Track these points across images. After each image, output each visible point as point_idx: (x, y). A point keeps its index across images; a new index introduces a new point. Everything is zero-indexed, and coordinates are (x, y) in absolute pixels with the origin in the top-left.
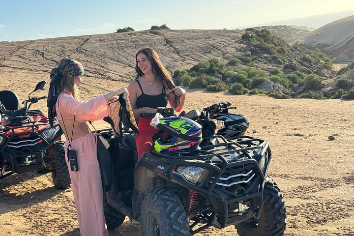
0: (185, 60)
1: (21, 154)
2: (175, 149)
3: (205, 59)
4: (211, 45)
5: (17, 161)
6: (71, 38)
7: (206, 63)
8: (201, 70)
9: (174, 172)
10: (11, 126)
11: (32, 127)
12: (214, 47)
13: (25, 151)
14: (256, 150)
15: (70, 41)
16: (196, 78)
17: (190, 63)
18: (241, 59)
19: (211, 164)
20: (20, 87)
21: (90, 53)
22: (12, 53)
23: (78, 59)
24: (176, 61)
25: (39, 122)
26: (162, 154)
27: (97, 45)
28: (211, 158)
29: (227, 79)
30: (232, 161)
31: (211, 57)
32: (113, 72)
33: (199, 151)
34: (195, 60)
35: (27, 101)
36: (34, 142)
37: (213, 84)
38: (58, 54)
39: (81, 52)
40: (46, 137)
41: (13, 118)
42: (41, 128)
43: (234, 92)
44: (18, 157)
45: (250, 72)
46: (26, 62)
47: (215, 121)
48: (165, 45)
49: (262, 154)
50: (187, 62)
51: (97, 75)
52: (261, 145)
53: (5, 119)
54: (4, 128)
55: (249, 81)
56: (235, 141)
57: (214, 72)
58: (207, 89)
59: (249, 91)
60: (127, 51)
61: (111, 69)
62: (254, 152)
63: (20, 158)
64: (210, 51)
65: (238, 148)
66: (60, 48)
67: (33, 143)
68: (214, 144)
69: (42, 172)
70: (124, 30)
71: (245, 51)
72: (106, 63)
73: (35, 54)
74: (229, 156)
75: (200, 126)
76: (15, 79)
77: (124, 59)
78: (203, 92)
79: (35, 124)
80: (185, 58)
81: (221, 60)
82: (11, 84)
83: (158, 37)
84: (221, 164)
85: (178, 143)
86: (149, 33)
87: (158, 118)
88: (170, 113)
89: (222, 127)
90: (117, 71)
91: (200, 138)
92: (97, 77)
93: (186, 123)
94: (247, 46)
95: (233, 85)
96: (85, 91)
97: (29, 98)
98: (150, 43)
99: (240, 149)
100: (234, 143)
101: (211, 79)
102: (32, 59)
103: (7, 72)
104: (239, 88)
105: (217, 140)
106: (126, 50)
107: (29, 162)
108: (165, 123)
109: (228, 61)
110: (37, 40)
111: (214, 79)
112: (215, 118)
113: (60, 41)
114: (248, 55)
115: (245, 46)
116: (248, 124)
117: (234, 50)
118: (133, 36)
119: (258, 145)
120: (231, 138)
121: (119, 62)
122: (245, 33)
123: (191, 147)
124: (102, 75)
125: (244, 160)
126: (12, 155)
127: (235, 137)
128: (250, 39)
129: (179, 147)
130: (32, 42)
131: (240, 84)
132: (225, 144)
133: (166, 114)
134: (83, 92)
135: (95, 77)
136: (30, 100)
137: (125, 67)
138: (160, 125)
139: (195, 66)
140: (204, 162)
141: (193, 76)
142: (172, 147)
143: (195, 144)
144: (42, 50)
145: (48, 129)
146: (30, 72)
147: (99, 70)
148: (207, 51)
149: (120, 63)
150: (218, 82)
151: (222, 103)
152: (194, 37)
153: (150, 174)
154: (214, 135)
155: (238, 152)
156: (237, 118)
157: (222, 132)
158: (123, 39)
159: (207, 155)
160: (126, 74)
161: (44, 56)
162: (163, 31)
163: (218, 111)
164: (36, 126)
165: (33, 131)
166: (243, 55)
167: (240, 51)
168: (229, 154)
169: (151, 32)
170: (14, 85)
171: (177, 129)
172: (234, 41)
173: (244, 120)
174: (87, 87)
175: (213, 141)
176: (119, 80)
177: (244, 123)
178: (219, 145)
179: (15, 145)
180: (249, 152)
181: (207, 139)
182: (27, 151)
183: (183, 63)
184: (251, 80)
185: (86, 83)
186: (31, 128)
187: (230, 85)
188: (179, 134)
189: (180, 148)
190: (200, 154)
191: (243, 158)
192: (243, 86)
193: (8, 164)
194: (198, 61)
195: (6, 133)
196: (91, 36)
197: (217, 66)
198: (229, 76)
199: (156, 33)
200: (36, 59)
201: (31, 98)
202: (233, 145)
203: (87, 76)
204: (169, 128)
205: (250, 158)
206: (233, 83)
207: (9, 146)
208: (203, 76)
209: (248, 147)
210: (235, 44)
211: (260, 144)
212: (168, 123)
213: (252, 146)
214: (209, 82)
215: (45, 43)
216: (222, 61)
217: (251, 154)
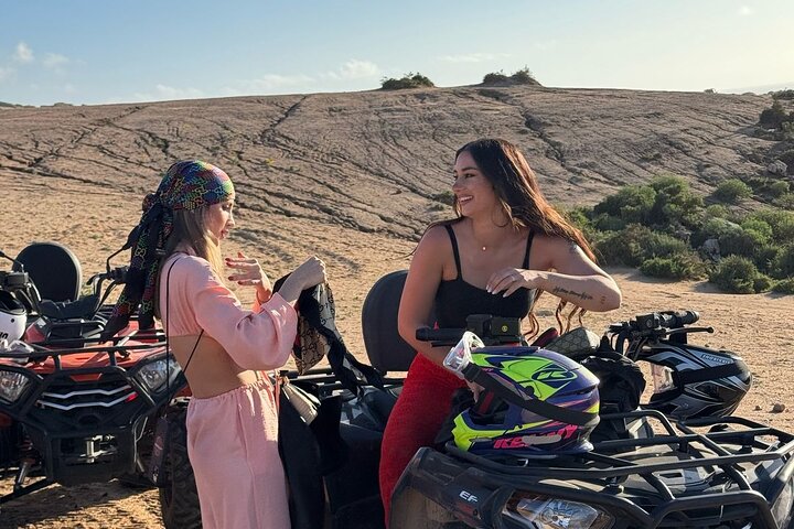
0: (580, 181)
1: (74, 429)
2: (515, 442)
3: (642, 181)
4: (664, 138)
5: (63, 451)
6: (249, 100)
7: (643, 192)
8: (627, 212)
9: (505, 512)
10: (51, 345)
11: (111, 351)
12: (671, 144)
13: (85, 421)
14: (767, 464)
15: (245, 109)
16: (610, 235)
17: (594, 191)
18: (752, 184)
19: (622, 496)
20: (94, 238)
21: (301, 148)
22: (80, 138)
23: (265, 162)
24: (553, 183)
25: (131, 338)
26: (474, 457)
27: (322, 123)
28: (622, 478)
29: (707, 242)
30: (686, 493)
31: (661, 173)
32: (364, 206)
33: (586, 455)
34: (610, 180)
35: (102, 277)
36: (113, 397)
37: (663, 256)
38: (209, 145)
39: (275, 144)
40: (147, 383)
41: (59, 323)
42: (134, 356)
43: (725, 283)
44: (65, 436)
45: (780, 224)
46: (118, 166)
47: (644, 367)
48: (523, 132)
49: (785, 478)
50: (587, 185)
51: (315, 214)
52: (781, 451)
53: (37, 326)
54: (32, 350)
55: (776, 252)
56: (703, 431)
57: (666, 221)
58: (642, 270)
59: (773, 283)
60: (410, 145)
61: (358, 196)
62: (760, 471)
63: (72, 440)
64: (658, 156)
65: (710, 455)
66: (217, 130)
67: (110, 399)
68: (636, 437)
69: (134, 485)
70: (403, 84)
71: (768, 161)
72: (344, 179)
73: (143, 143)
74: (679, 475)
75: (594, 380)
76: (83, 213)
77: (398, 170)
78: (631, 279)
79: (120, 344)
80: (580, 173)
81: (691, 185)
82: (70, 226)
83: (501, 107)
84: (653, 498)
85: (525, 427)
86: (475, 96)
87: (467, 346)
88: (505, 335)
89: (664, 386)
90: (376, 202)
91: (591, 416)
92: (317, 218)
93: (553, 368)
94: (775, 147)
95: (723, 262)
96: (277, 259)
97: (108, 267)
98: (478, 124)
99: (716, 456)
100: (699, 439)
101: (656, 241)
102: (133, 158)
103: (62, 191)
104: (742, 273)
105: (645, 424)
106: (404, 141)
107: (95, 454)
108: (487, 364)
109: (714, 189)
110: (153, 104)
111: (665, 240)
112: (644, 356)
113: (215, 107)
114: (778, 175)
115: (767, 144)
116: (747, 381)
117: (733, 157)
118: (429, 103)
119: (774, 449)
120: (690, 421)
121: (382, 175)
122: (770, 106)
123: (563, 441)
124: (329, 212)
125: (724, 493)
126: (48, 431)
127: (703, 419)
128: (786, 125)
129: (525, 439)
130: (137, 108)
131: (745, 262)
132: (669, 439)
133: (495, 337)
134: (271, 260)
135: (310, 217)
136: (109, 275)
137: (399, 192)
138: (471, 369)
139: (611, 200)
140: (599, 488)
141: (603, 230)
142: (504, 436)
143: (575, 434)
144: (163, 132)
145: (155, 360)
146: (127, 194)
147: (323, 196)
148: (650, 155)
149: (385, 181)
150: (679, 250)
151: (669, 313)
152: (612, 113)
153: (437, 513)
154: (639, 409)
155: (708, 466)
156: (712, 362)
157: (662, 402)
158: (400, 110)
159: (611, 469)
160: (400, 214)
161: (170, 150)
162: (519, 89)
163: (654, 336)
164: (123, 350)
165: (113, 364)
166: (761, 172)
167: (753, 158)
168: (681, 471)
169: (482, 93)
170: (80, 230)
171: (524, 385)
172: (736, 128)
173: (735, 369)
174: (284, 247)
175: (634, 428)
176: (379, 231)
177: (734, 379)
178: (649, 439)
179: (59, 401)
180: (742, 470)
181: (615, 419)
182: (90, 421)
183: (572, 187)
184: (782, 251)
185: (284, 234)
186: (107, 356)
187: (714, 264)
188: (527, 398)
189: (528, 440)
190: (591, 466)
191: (723, 486)
192: (754, 268)
193: (36, 455)
194: (621, 184)
195: (37, 364)
196: (305, 97)
197: (677, 202)
198: (713, 233)
199: (497, 96)
200: (146, 158)
201: (112, 268)
202: (696, 445)
203: (288, 214)
204: (499, 379)
205: (743, 486)
206: (725, 256)
207: (44, 403)
208: (631, 230)
209: (741, 452)
210: (739, 139)
211: (780, 446)
212: (497, 363)
213: (756, 451)
214: (651, 249)
215: (171, 112)
216: (692, 188)
217: (749, 474)
